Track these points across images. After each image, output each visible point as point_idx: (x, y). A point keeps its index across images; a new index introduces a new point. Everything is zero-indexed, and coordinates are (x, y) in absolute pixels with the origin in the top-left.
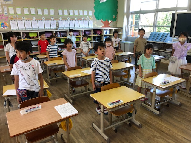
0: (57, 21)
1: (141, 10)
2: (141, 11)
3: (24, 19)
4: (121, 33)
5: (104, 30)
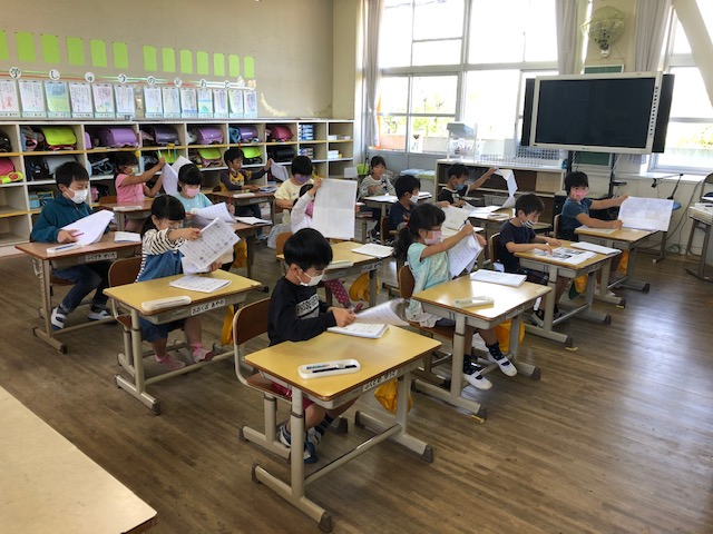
0: (138, 90)
1: (414, 64)
2: (412, 67)
3: (19, 76)
4: (347, 138)
5: (299, 126)
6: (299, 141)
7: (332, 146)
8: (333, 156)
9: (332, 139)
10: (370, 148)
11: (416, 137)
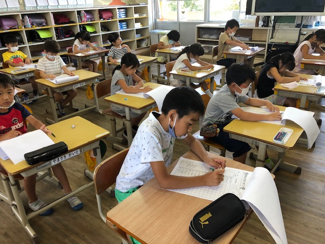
4: (145, 16)
5: (117, 10)
6: (118, 18)
7: (137, 20)
8: (138, 26)
9: (136, 16)
10: (158, 20)
11: (183, 13)
